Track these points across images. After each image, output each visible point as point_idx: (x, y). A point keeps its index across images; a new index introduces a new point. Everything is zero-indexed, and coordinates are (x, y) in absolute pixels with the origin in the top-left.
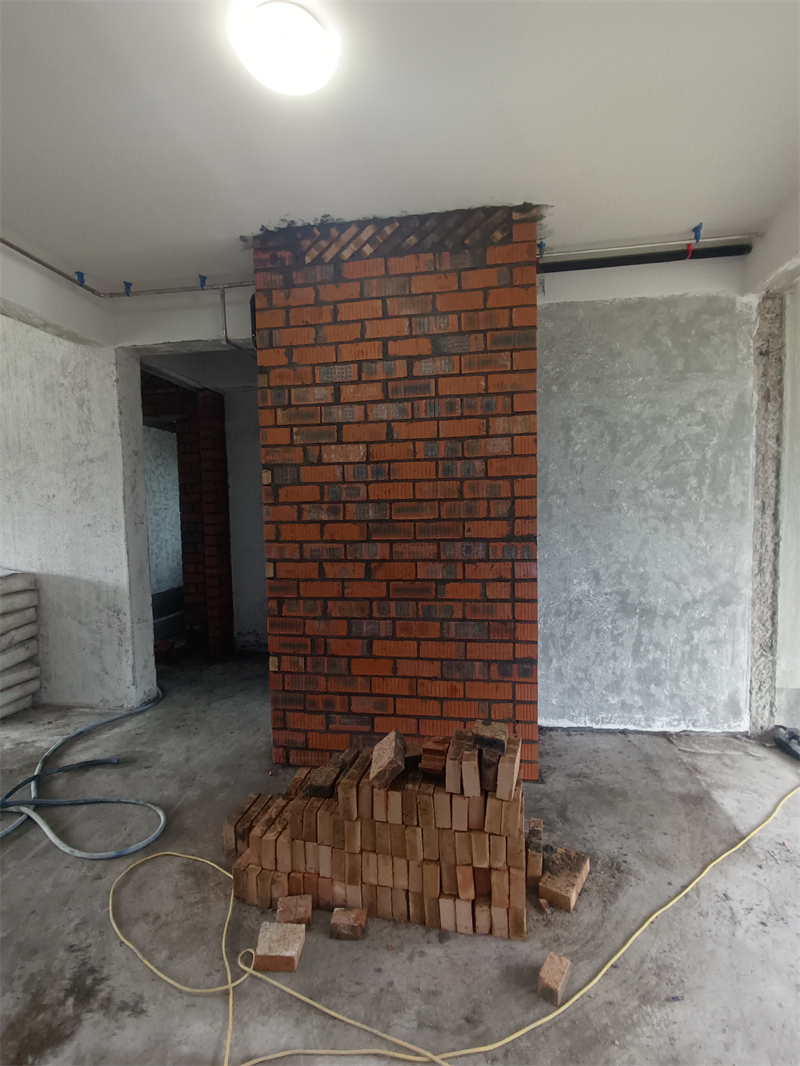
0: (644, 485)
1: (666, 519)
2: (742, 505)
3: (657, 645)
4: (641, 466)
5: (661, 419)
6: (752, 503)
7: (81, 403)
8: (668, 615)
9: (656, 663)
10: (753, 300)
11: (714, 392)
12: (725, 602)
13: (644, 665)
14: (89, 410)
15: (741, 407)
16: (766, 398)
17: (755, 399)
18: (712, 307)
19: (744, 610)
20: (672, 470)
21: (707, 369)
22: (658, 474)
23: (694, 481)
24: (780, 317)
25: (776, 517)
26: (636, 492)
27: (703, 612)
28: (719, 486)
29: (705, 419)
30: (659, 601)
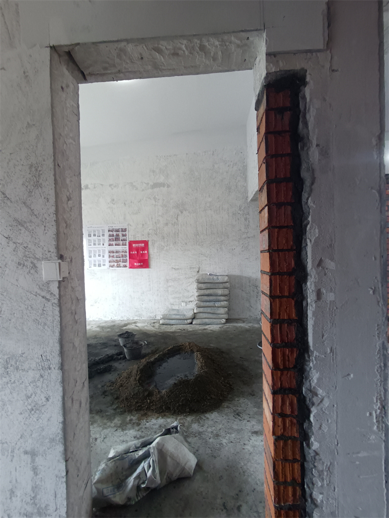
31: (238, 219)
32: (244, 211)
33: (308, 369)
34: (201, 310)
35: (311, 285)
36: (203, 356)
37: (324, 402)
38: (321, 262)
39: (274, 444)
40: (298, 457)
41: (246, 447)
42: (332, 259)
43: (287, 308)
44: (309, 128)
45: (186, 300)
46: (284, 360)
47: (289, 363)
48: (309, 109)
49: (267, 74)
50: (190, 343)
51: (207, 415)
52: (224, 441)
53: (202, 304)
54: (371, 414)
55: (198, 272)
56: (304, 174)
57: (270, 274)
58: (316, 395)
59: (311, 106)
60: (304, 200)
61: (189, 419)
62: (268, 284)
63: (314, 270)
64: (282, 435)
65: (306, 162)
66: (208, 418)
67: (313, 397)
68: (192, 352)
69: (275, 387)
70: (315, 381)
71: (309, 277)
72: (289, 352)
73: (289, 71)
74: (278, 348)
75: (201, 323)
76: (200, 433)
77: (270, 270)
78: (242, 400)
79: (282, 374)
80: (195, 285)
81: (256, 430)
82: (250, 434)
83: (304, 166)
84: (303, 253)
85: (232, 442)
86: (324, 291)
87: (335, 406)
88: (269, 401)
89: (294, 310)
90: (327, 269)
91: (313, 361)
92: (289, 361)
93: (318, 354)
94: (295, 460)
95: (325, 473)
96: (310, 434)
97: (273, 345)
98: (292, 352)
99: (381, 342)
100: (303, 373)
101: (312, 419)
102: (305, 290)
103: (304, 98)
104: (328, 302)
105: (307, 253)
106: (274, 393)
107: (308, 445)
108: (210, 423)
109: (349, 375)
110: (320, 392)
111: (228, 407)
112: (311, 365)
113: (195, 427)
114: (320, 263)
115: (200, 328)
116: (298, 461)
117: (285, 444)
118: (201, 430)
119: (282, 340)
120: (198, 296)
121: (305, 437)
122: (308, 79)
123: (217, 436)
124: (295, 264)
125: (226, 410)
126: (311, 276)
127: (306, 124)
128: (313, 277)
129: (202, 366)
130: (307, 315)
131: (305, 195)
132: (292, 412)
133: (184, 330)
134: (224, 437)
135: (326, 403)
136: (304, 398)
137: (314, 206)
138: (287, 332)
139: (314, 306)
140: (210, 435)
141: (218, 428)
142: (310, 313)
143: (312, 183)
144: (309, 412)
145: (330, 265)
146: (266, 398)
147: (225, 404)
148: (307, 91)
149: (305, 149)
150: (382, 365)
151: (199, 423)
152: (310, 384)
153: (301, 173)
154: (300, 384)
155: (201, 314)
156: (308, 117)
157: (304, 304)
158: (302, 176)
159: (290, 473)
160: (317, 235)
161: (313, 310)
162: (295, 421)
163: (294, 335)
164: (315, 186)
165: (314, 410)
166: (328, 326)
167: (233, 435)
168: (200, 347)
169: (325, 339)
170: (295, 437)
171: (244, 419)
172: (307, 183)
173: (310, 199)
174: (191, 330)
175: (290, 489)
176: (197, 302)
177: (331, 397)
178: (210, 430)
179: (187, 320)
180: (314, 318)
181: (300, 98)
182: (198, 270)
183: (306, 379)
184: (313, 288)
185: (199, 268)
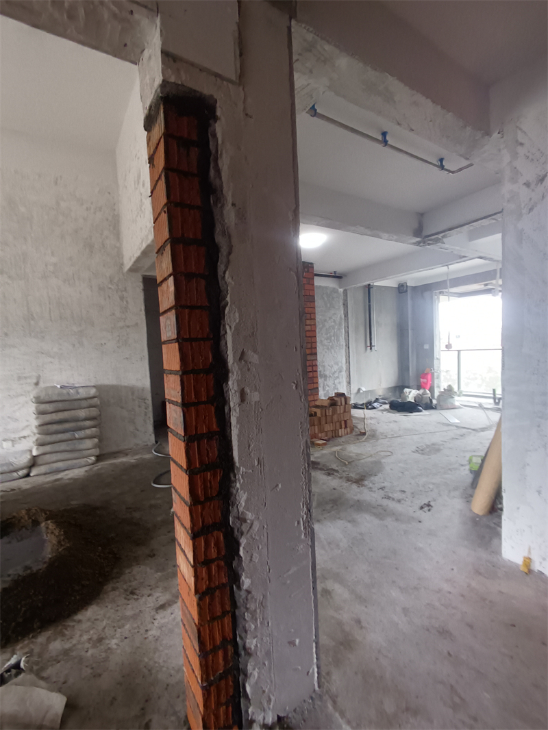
0: (323, 339)
1: (328, 349)
2: (343, 345)
3: (328, 386)
4: (322, 334)
5: (325, 320)
6: (344, 344)
7: (122, 298)
8: (330, 376)
9: (328, 391)
10: (341, 290)
11: (335, 314)
12: (340, 372)
13: (325, 392)
14: (127, 302)
15: (341, 318)
16: (345, 316)
17: (343, 317)
18: (334, 291)
19: (344, 373)
20: (328, 335)
21: (334, 308)
22: (325, 336)
23: (333, 338)
24: (347, 295)
25: (349, 347)
26: (321, 341)
27: (336, 375)
28: (338, 340)
29: (334, 321)
30: (327, 373)
31: (109, 297)
32: (117, 285)
33: (234, 492)
34: (48, 448)
35: (233, 384)
36: (59, 524)
37: (254, 527)
38: (243, 353)
39: (198, 605)
40: (228, 608)
41: (150, 633)
42: (255, 351)
43: (205, 418)
44: (223, 178)
45: (13, 436)
46: (205, 489)
47: (211, 491)
48: (221, 154)
49: (163, 81)
50: (28, 510)
51: (79, 617)
52: (113, 643)
53: (49, 438)
54: (299, 523)
55: (37, 384)
56: (219, 239)
57: (180, 373)
58: (245, 521)
59: (224, 152)
60: (220, 273)
61: (41, 639)
62: (179, 388)
63: (236, 364)
64: (208, 588)
65: (220, 223)
66: (80, 621)
67: (241, 525)
68: (36, 523)
69: (196, 528)
70: (243, 504)
71: (230, 375)
72: (211, 476)
73: (195, 91)
74: (197, 474)
75: (48, 471)
76: (66, 652)
77: (181, 367)
78: (136, 570)
79: (203, 509)
80: (32, 408)
81: (161, 603)
82: (153, 613)
83: (218, 228)
84: (223, 343)
85: (126, 638)
86: (248, 390)
87: (266, 527)
88: (186, 552)
89: (214, 419)
90: (250, 363)
91: (239, 480)
92: (211, 488)
93: (244, 470)
94: (224, 613)
95: (258, 611)
96: (240, 573)
97: (189, 472)
98: (215, 475)
99: (304, 440)
100: (229, 499)
101: (241, 553)
102: (226, 392)
103: (215, 136)
104: (253, 403)
105: (226, 344)
106: (195, 536)
107: (239, 588)
108: (85, 626)
109: (277, 485)
110: (250, 516)
111: (114, 589)
112: (238, 485)
113: (56, 646)
114: (242, 357)
115: (48, 480)
116: (228, 612)
117: (212, 599)
118: (67, 646)
119: (201, 462)
120: (40, 426)
121: (235, 578)
122: (218, 113)
123: (100, 640)
124: (213, 357)
125: (112, 595)
126: (233, 373)
127: (218, 172)
128: (235, 373)
129: (59, 542)
130: (231, 423)
131: (221, 268)
132: (219, 552)
133: (13, 490)
134: (113, 637)
135: (256, 526)
136: (232, 529)
137: (233, 283)
138: (207, 450)
139: (238, 410)
140: (87, 645)
141: (100, 628)
142: (233, 420)
143: (229, 253)
144: (238, 545)
145: (254, 358)
146: (182, 549)
147: (108, 587)
148: (219, 128)
149: (219, 205)
150: (306, 465)
151: (64, 635)
152: (238, 510)
153: (216, 237)
154: (226, 514)
155: (47, 456)
156: (220, 162)
157: (226, 410)
158: (216, 241)
159: (219, 633)
160: (237, 321)
161: (237, 415)
162: (222, 563)
163: (216, 452)
164: (231, 257)
165: (243, 541)
166: (254, 433)
167: (127, 627)
168: (50, 511)
169: (252, 450)
170: (223, 584)
171: (143, 596)
172: (224, 251)
173: (227, 272)
174: (28, 487)
175: (221, 653)
176: (38, 436)
177: (261, 518)
178: (85, 637)
179: (16, 471)
180: (238, 426)
181: (209, 134)
182: (35, 381)
183: (233, 506)
184: (236, 388)
185: (39, 377)
